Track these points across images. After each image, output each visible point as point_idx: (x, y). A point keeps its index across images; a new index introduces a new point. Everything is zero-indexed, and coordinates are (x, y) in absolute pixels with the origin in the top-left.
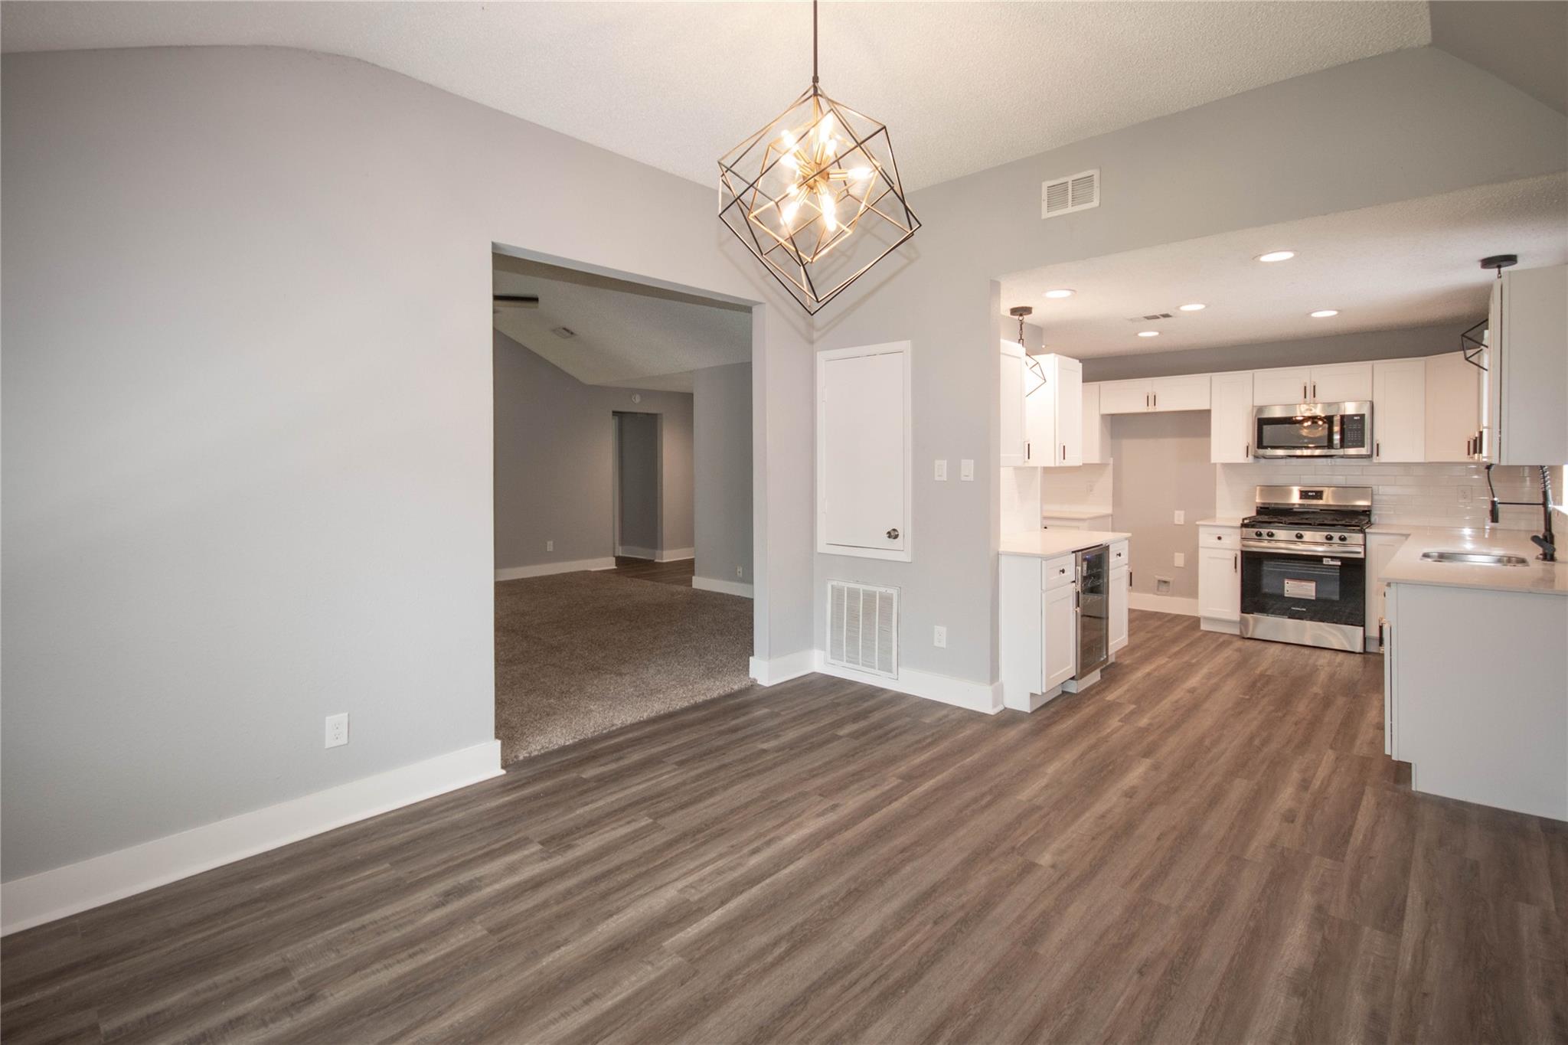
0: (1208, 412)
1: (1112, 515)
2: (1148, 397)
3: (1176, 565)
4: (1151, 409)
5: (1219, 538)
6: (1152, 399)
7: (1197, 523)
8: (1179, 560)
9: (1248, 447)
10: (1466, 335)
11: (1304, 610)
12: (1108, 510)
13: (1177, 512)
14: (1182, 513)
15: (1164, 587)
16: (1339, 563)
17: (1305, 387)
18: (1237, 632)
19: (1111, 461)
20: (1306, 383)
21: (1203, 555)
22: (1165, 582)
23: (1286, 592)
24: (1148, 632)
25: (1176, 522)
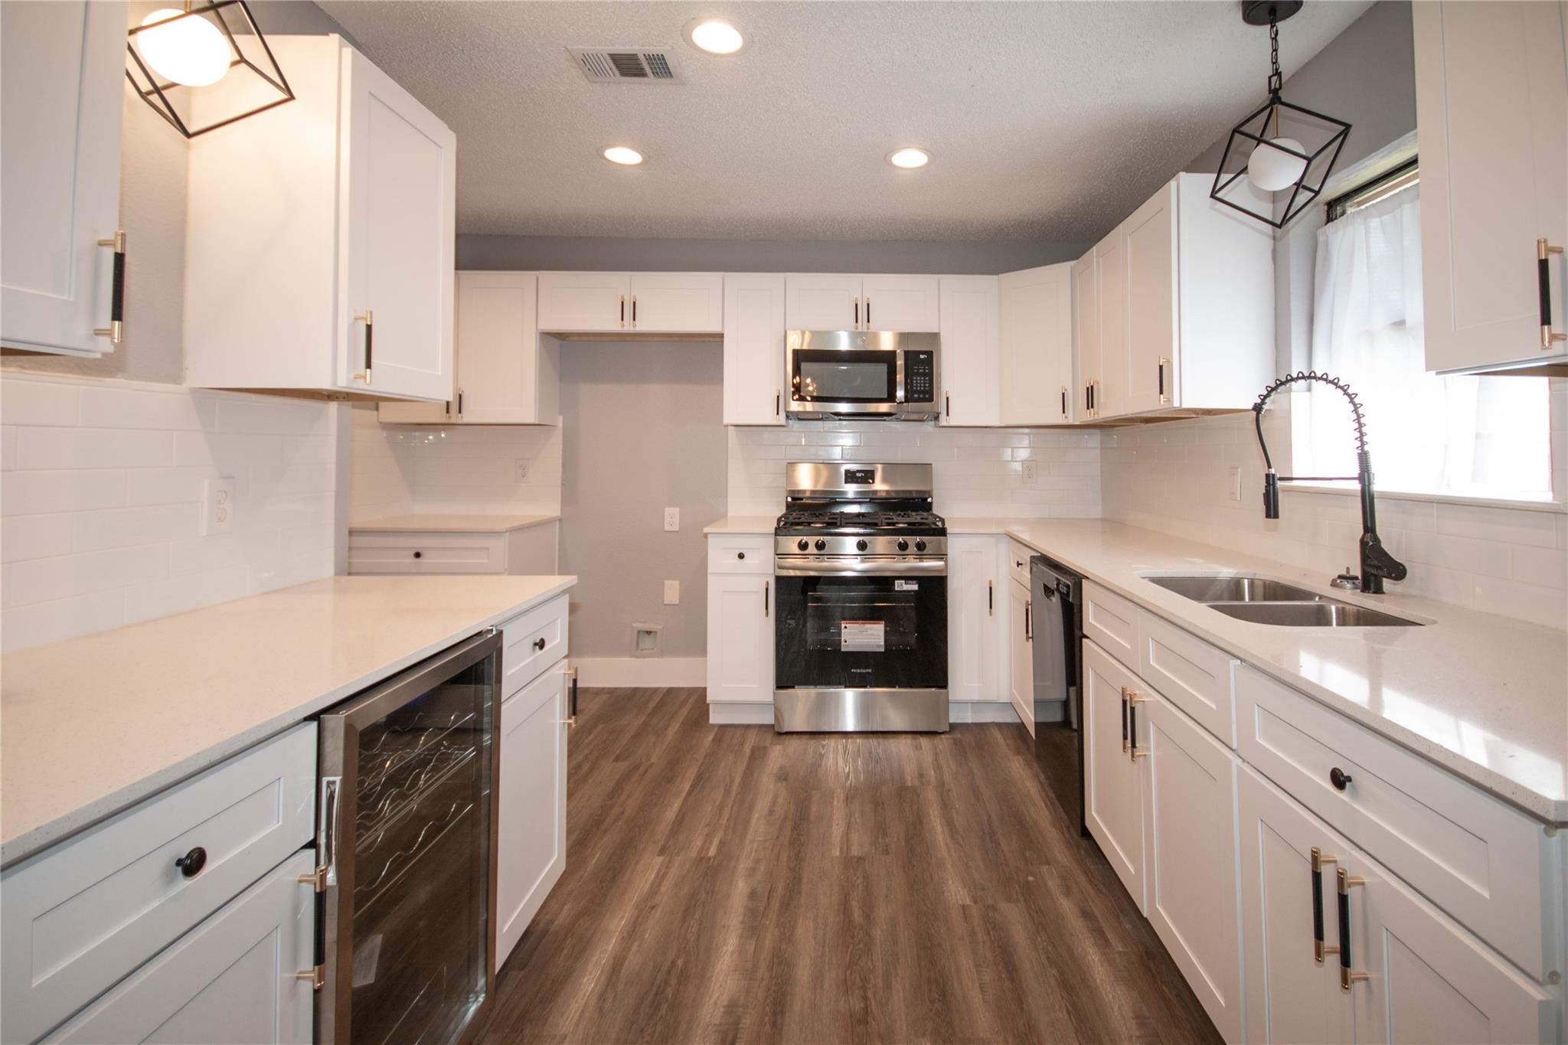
0: (721, 336)
1: (560, 520)
2: (623, 303)
3: (665, 602)
4: (628, 327)
5: (741, 556)
6: (629, 309)
7: (706, 530)
8: (672, 592)
9: (778, 397)
10: (1242, 129)
11: (870, 671)
12: (553, 510)
13: (668, 511)
14: (676, 511)
15: (647, 642)
16: (915, 587)
17: (856, 305)
18: (768, 719)
19: (560, 421)
20: (857, 299)
21: (714, 586)
22: (649, 633)
23: (843, 643)
24: (617, 759)
25: (667, 528)
